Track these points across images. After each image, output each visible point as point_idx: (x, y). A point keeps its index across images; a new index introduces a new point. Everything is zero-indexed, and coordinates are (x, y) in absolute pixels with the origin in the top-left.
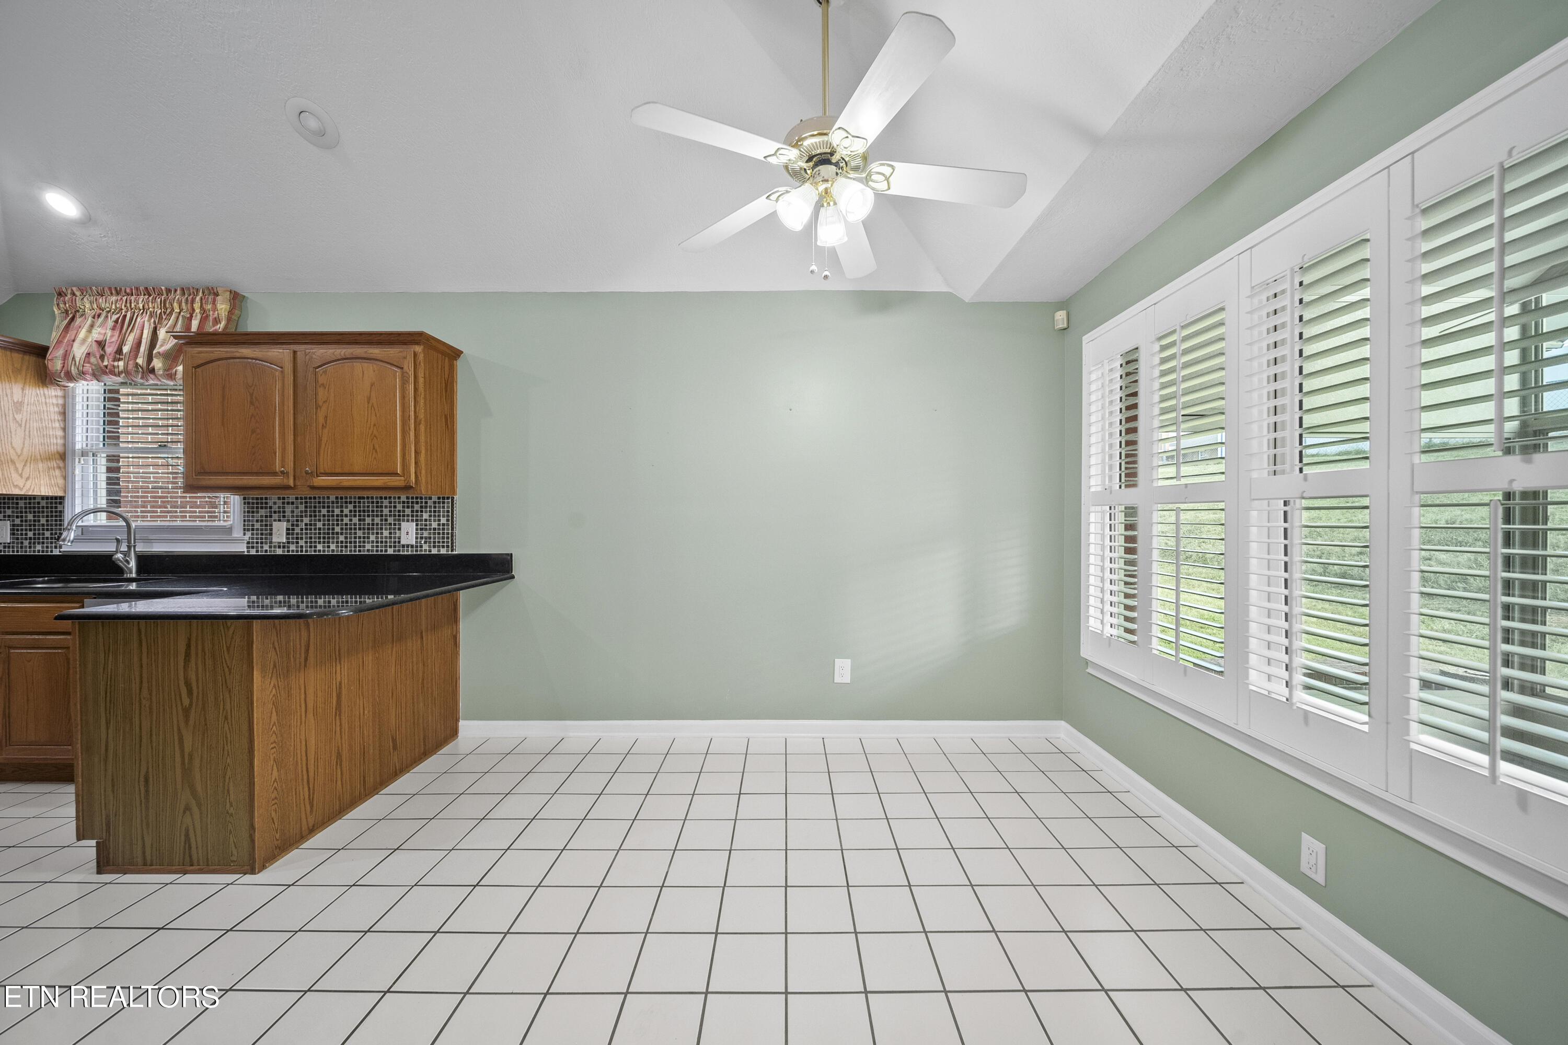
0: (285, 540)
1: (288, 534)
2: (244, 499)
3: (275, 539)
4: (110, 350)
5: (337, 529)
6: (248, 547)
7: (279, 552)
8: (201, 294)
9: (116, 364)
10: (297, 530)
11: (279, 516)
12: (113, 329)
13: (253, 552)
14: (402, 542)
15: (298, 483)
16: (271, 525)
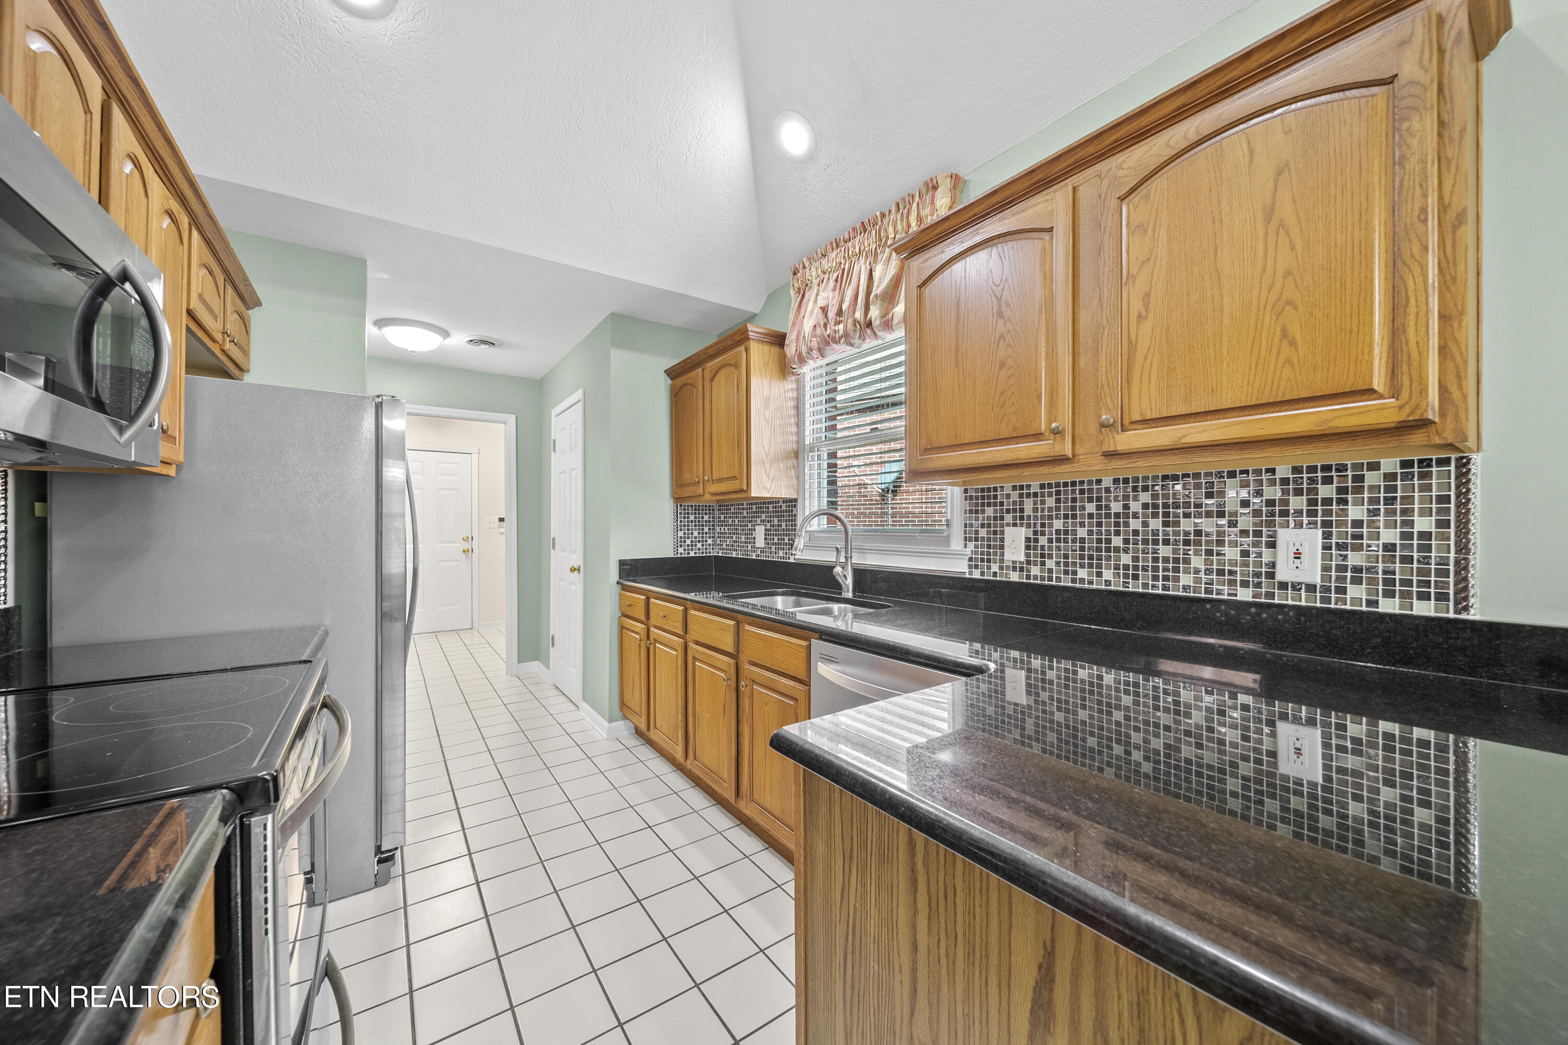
0: (1022, 558)
1: (1028, 548)
2: (966, 491)
3: (1009, 556)
4: (832, 314)
5: (1117, 541)
6: (970, 567)
7: (1014, 577)
8: (917, 199)
9: (837, 328)
10: (1043, 541)
11: (1015, 518)
12: (834, 290)
13: (976, 575)
14: (1280, 576)
15: (1080, 450)
16: (1002, 533)
